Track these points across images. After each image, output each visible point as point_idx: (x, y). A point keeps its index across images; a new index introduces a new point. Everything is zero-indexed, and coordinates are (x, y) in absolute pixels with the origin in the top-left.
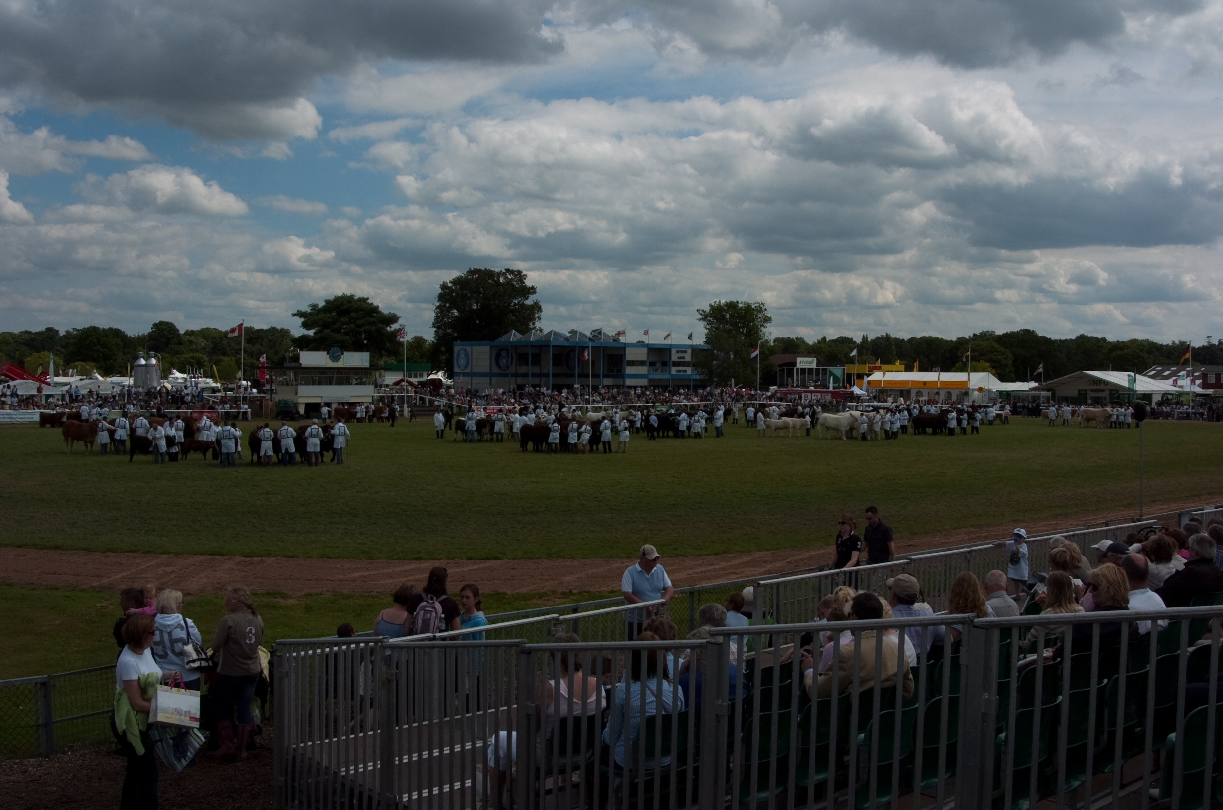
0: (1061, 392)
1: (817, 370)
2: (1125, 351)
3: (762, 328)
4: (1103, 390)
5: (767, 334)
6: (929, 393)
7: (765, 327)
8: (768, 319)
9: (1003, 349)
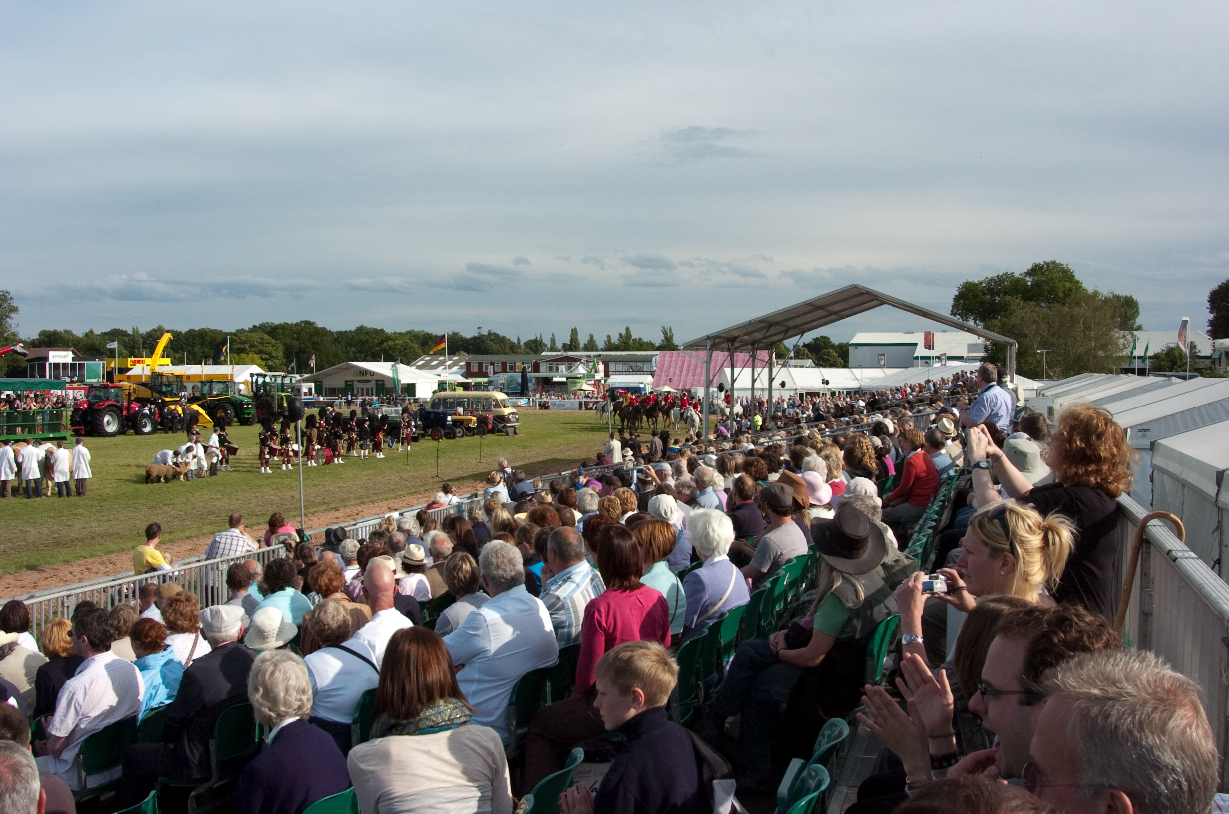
0: (327, 383)
1: (73, 365)
2: (397, 341)
3: (8, 319)
4: (369, 381)
5: (14, 326)
6: (193, 387)
7: (11, 318)
8: (14, 310)
9: (273, 341)
